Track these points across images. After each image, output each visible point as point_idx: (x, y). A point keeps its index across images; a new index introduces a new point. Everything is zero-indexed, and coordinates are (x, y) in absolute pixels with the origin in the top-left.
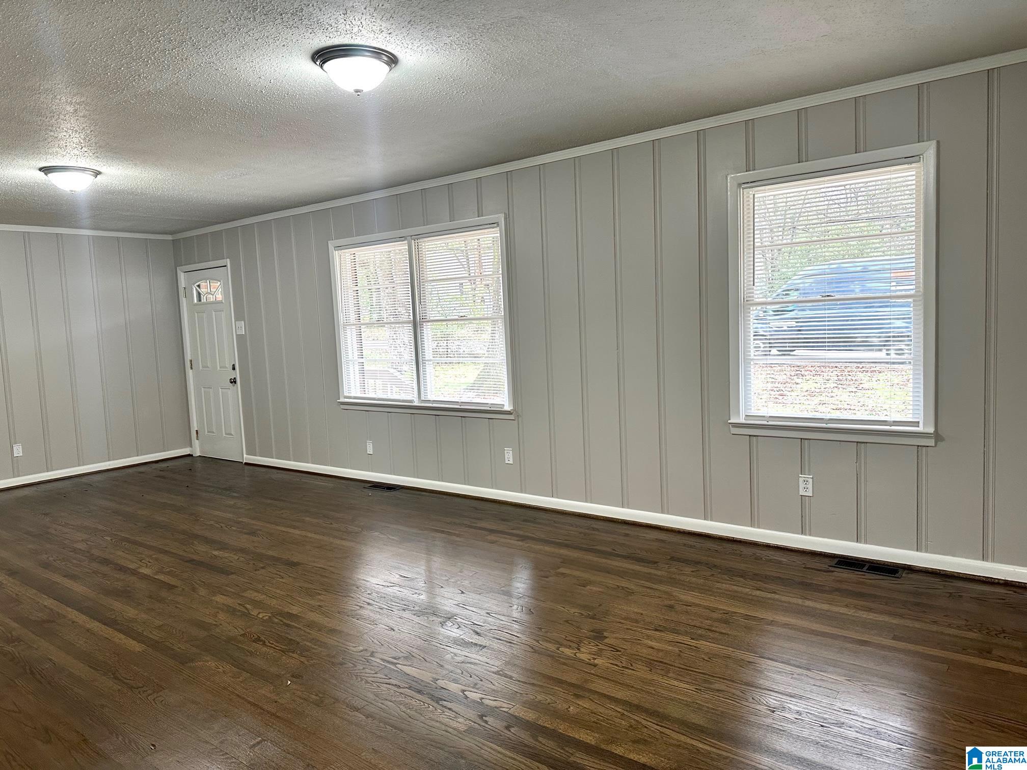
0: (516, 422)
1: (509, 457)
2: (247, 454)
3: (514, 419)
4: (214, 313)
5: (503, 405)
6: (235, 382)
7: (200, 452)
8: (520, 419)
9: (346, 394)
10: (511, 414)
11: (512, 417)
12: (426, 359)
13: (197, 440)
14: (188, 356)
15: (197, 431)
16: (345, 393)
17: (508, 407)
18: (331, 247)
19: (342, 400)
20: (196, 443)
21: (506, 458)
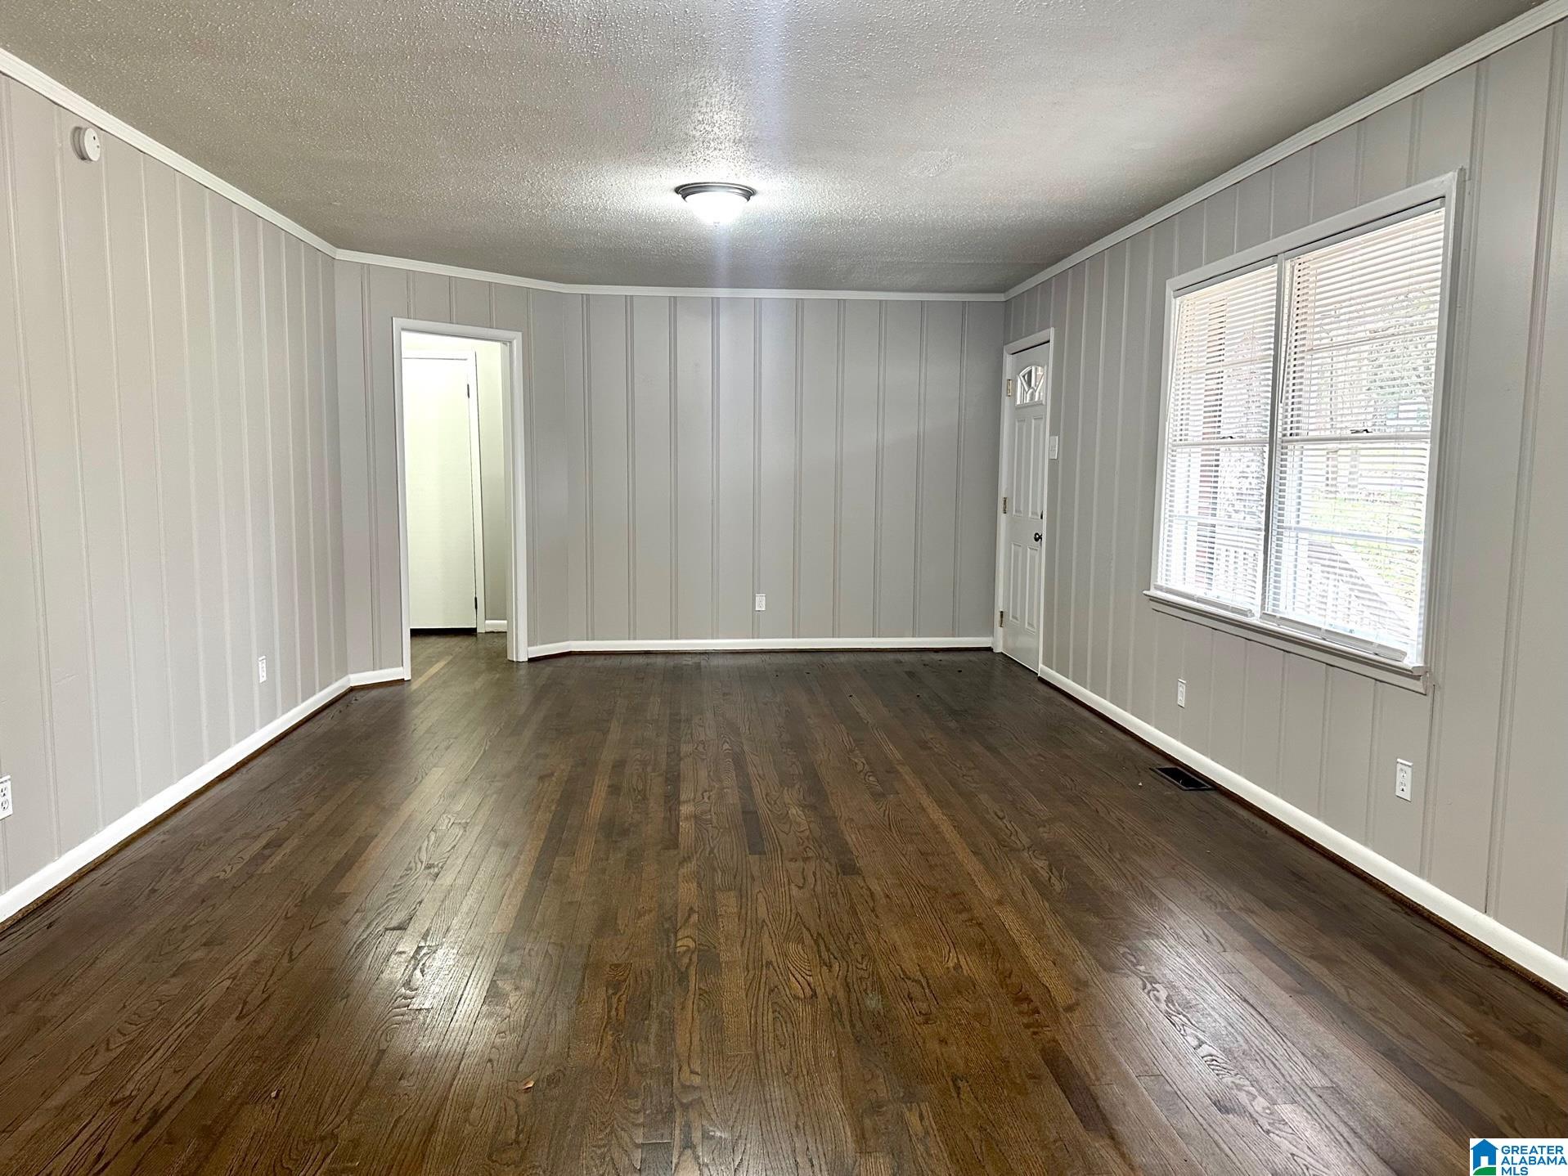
0: (1428, 699)
1: (1404, 782)
2: (1044, 663)
3: (1422, 691)
4: (1033, 421)
5: (1405, 654)
6: (1040, 537)
7: (1004, 647)
8: (1438, 693)
9: (1161, 582)
10: (1417, 678)
11: (1418, 686)
12: (1284, 525)
13: (1001, 626)
14: (1003, 492)
15: (1002, 612)
16: (1159, 579)
17: (1413, 659)
18: (1169, 292)
19: (1153, 592)
20: (999, 631)
21: (1398, 783)
